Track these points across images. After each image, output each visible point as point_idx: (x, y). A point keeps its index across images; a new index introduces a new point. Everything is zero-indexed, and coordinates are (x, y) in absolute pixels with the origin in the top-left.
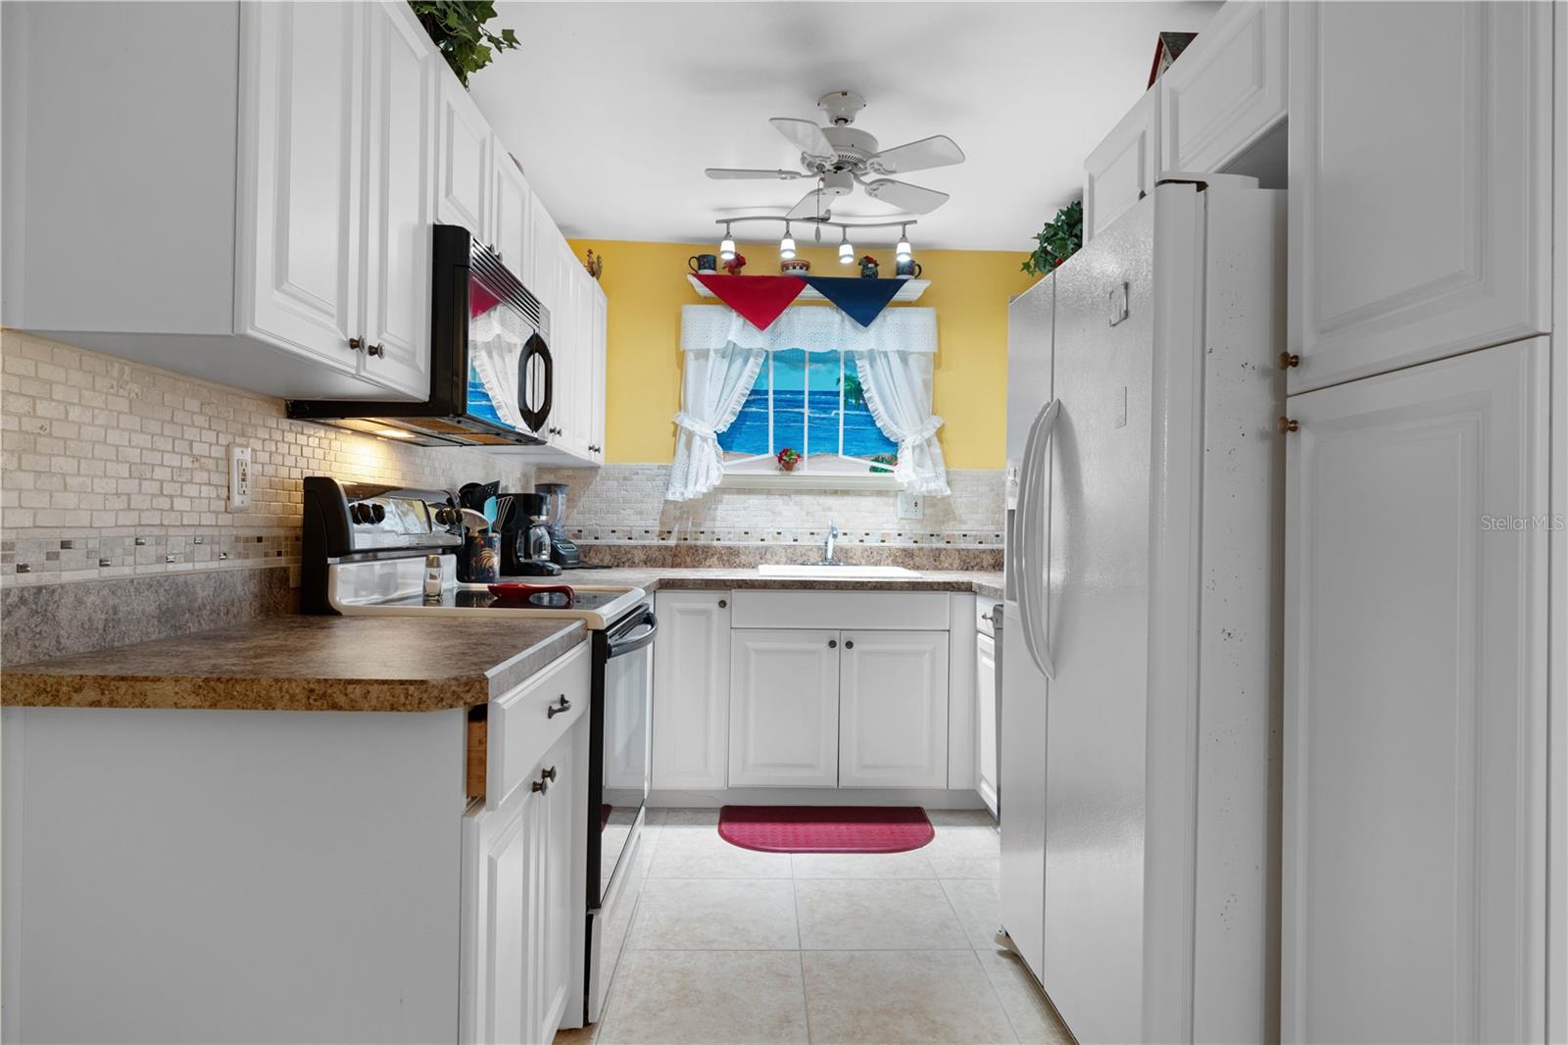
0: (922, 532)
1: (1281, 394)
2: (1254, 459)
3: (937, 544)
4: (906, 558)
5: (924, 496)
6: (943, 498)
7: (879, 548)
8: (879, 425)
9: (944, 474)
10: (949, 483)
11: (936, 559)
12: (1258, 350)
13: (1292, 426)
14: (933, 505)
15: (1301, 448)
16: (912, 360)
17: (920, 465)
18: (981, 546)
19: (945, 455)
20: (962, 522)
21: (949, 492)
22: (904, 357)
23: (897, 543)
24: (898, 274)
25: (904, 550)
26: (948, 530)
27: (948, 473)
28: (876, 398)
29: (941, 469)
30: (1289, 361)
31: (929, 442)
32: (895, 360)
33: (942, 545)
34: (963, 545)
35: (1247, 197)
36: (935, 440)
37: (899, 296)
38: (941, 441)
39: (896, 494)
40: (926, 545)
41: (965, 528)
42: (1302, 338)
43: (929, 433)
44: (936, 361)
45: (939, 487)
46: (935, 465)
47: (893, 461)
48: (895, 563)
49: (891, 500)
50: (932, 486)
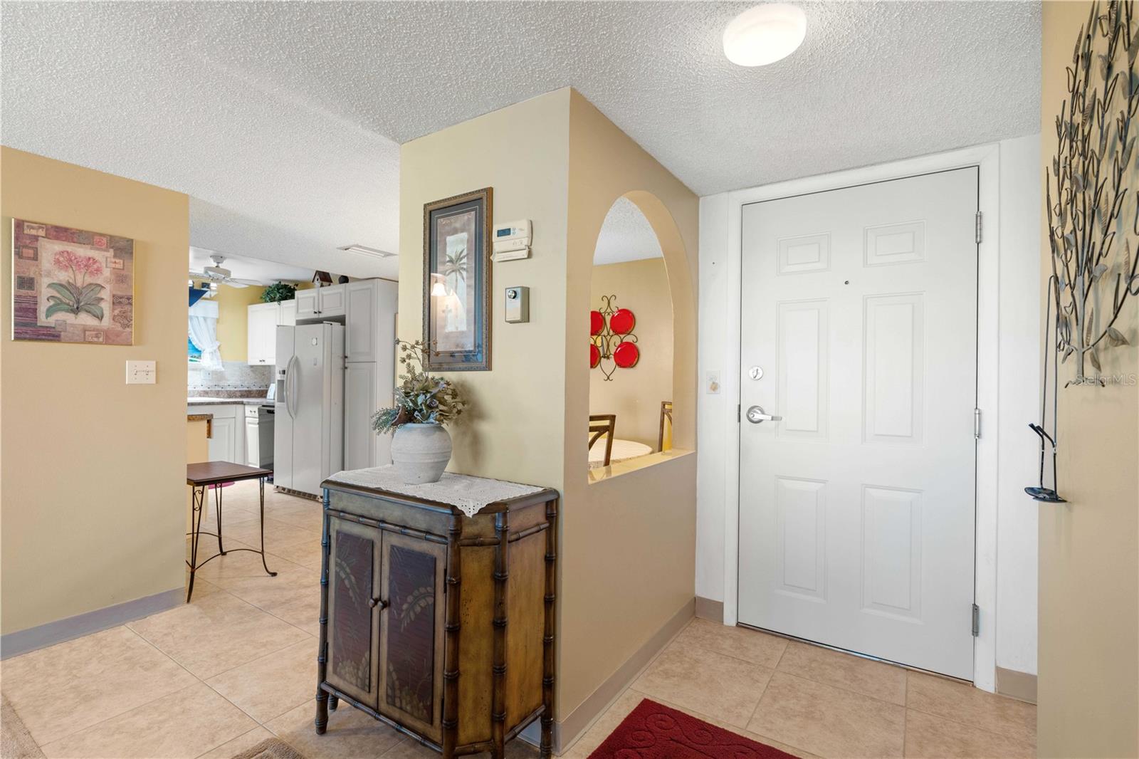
0: (211, 384)
1: (344, 362)
2: (340, 372)
3: (217, 389)
4: (206, 393)
5: (213, 371)
6: (220, 372)
7: (193, 391)
8: (194, 343)
9: (221, 364)
10: (223, 366)
11: (218, 394)
12: (340, 354)
13: (346, 368)
14: (216, 374)
15: (348, 372)
16: (209, 321)
17: (212, 359)
18: (236, 389)
19: (221, 356)
20: (228, 380)
21: (223, 369)
22: (205, 319)
23: (202, 389)
24: (203, 287)
25: (204, 391)
26: (222, 383)
27: (222, 362)
28: (193, 333)
29: (221, 361)
30: (346, 357)
31: (215, 351)
32: (201, 320)
33: (220, 389)
34: (228, 389)
35: (337, 326)
36: (217, 350)
37: (204, 296)
38: (219, 350)
39: (200, 370)
40: (213, 389)
41: (229, 383)
42: (348, 354)
43: (215, 348)
44: (218, 321)
45: (219, 367)
46: (218, 359)
47: (199, 357)
48: (200, 396)
49: (198, 372)
50: (218, 367)
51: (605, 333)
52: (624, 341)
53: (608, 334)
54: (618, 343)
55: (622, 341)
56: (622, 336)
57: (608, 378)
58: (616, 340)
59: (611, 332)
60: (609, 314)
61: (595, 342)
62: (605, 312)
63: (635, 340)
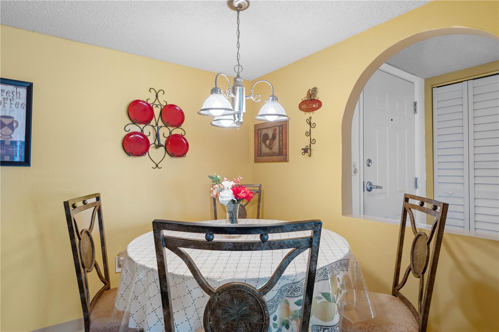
51: (153, 122)
52: (173, 133)
53: (157, 124)
54: (167, 135)
55: (170, 133)
56: (171, 128)
57: (157, 166)
58: (165, 132)
59: (160, 123)
60: (157, 106)
61: (142, 131)
62: (153, 104)
63: (183, 134)
